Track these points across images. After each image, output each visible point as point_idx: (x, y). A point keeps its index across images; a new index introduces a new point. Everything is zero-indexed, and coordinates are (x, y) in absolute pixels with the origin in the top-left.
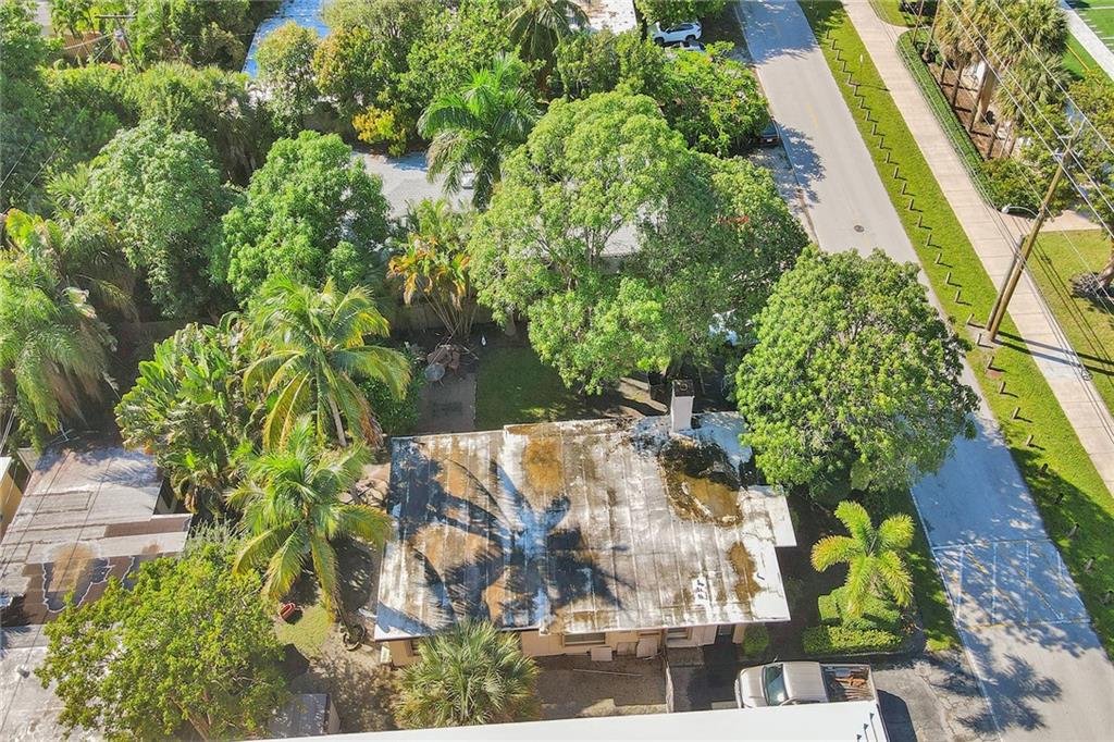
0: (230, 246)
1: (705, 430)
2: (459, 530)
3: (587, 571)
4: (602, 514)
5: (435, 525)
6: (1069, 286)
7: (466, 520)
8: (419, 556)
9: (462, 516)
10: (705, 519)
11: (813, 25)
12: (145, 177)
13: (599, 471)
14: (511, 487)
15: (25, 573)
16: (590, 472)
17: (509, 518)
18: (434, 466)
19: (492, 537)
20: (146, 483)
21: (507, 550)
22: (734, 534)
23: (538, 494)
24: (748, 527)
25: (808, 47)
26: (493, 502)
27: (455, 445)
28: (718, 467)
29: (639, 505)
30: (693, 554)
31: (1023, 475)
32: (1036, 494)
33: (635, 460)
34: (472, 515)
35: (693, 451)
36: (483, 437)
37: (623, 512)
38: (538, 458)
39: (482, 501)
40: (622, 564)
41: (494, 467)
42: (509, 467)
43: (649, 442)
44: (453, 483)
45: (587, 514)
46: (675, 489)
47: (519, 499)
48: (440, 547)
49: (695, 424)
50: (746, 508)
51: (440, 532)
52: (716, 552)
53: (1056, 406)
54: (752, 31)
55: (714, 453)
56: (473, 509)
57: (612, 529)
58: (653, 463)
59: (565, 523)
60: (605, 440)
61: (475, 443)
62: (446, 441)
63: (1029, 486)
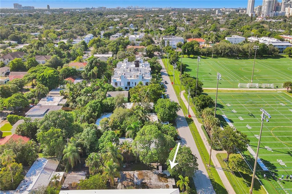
0: (99, 143)
1: (164, 172)
2: (128, 182)
3: (146, 186)
4: (149, 181)
5: (125, 181)
6: (223, 160)
7: (130, 181)
8: (123, 184)
9: (129, 180)
10: (163, 182)
11: (188, 123)
12: (89, 134)
13: (148, 176)
14: (136, 177)
15: (68, 185)
16: (147, 176)
17: (135, 180)
18: (125, 175)
19: (133, 182)
20: (84, 175)
21: (135, 184)
22: (167, 183)
23: (140, 178)
24: (169, 183)
25: (187, 126)
26: (133, 179)
27: (128, 172)
28: (165, 176)
29: (154, 180)
30: (161, 185)
31: (211, 182)
32: (213, 184)
33: (154, 175)
34: (130, 180)
35: (162, 174)
36: (132, 172)
37: (151, 181)
38: (140, 174)
39: (132, 179)
40: (151, 186)
41: (134, 175)
42: (136, 175)
43: (156, 173)
44: (128, 177)
45: (146, 181)
46: (159, 178)
47: (137, 179)
48: (126, 183)
49: (162, 171)
50: (169, 181)
51: (126, 182)
52: (164, 185)
53: (218, 174)
54: (178, 124)
55: (165, 175)
56: (131, 180)
57: (150, 182)
58: (156, 175)
59: (143, 181)
60: (149, 173)
61: (131, 173)
62: (127, 172)
63: (212, 183)
